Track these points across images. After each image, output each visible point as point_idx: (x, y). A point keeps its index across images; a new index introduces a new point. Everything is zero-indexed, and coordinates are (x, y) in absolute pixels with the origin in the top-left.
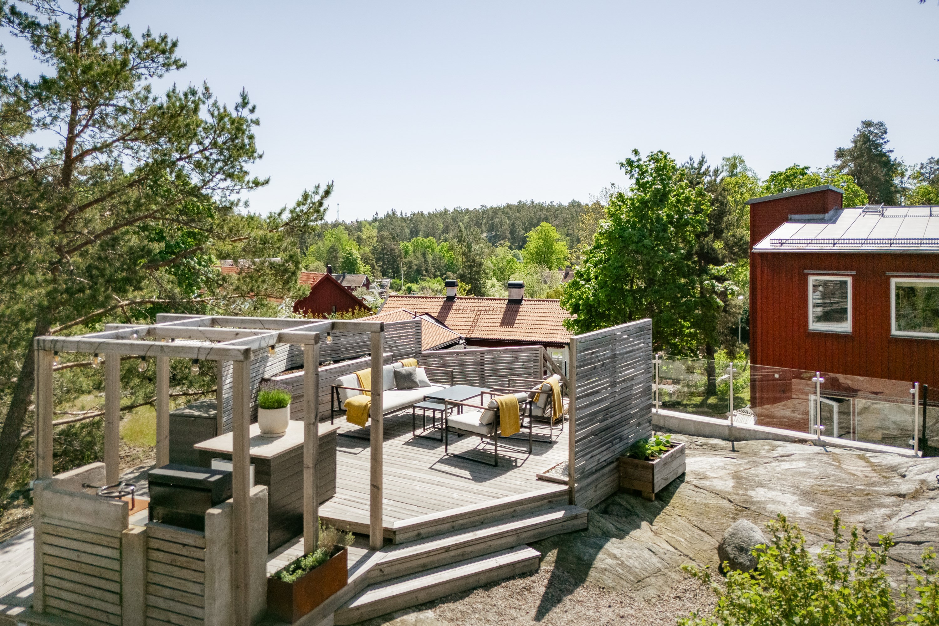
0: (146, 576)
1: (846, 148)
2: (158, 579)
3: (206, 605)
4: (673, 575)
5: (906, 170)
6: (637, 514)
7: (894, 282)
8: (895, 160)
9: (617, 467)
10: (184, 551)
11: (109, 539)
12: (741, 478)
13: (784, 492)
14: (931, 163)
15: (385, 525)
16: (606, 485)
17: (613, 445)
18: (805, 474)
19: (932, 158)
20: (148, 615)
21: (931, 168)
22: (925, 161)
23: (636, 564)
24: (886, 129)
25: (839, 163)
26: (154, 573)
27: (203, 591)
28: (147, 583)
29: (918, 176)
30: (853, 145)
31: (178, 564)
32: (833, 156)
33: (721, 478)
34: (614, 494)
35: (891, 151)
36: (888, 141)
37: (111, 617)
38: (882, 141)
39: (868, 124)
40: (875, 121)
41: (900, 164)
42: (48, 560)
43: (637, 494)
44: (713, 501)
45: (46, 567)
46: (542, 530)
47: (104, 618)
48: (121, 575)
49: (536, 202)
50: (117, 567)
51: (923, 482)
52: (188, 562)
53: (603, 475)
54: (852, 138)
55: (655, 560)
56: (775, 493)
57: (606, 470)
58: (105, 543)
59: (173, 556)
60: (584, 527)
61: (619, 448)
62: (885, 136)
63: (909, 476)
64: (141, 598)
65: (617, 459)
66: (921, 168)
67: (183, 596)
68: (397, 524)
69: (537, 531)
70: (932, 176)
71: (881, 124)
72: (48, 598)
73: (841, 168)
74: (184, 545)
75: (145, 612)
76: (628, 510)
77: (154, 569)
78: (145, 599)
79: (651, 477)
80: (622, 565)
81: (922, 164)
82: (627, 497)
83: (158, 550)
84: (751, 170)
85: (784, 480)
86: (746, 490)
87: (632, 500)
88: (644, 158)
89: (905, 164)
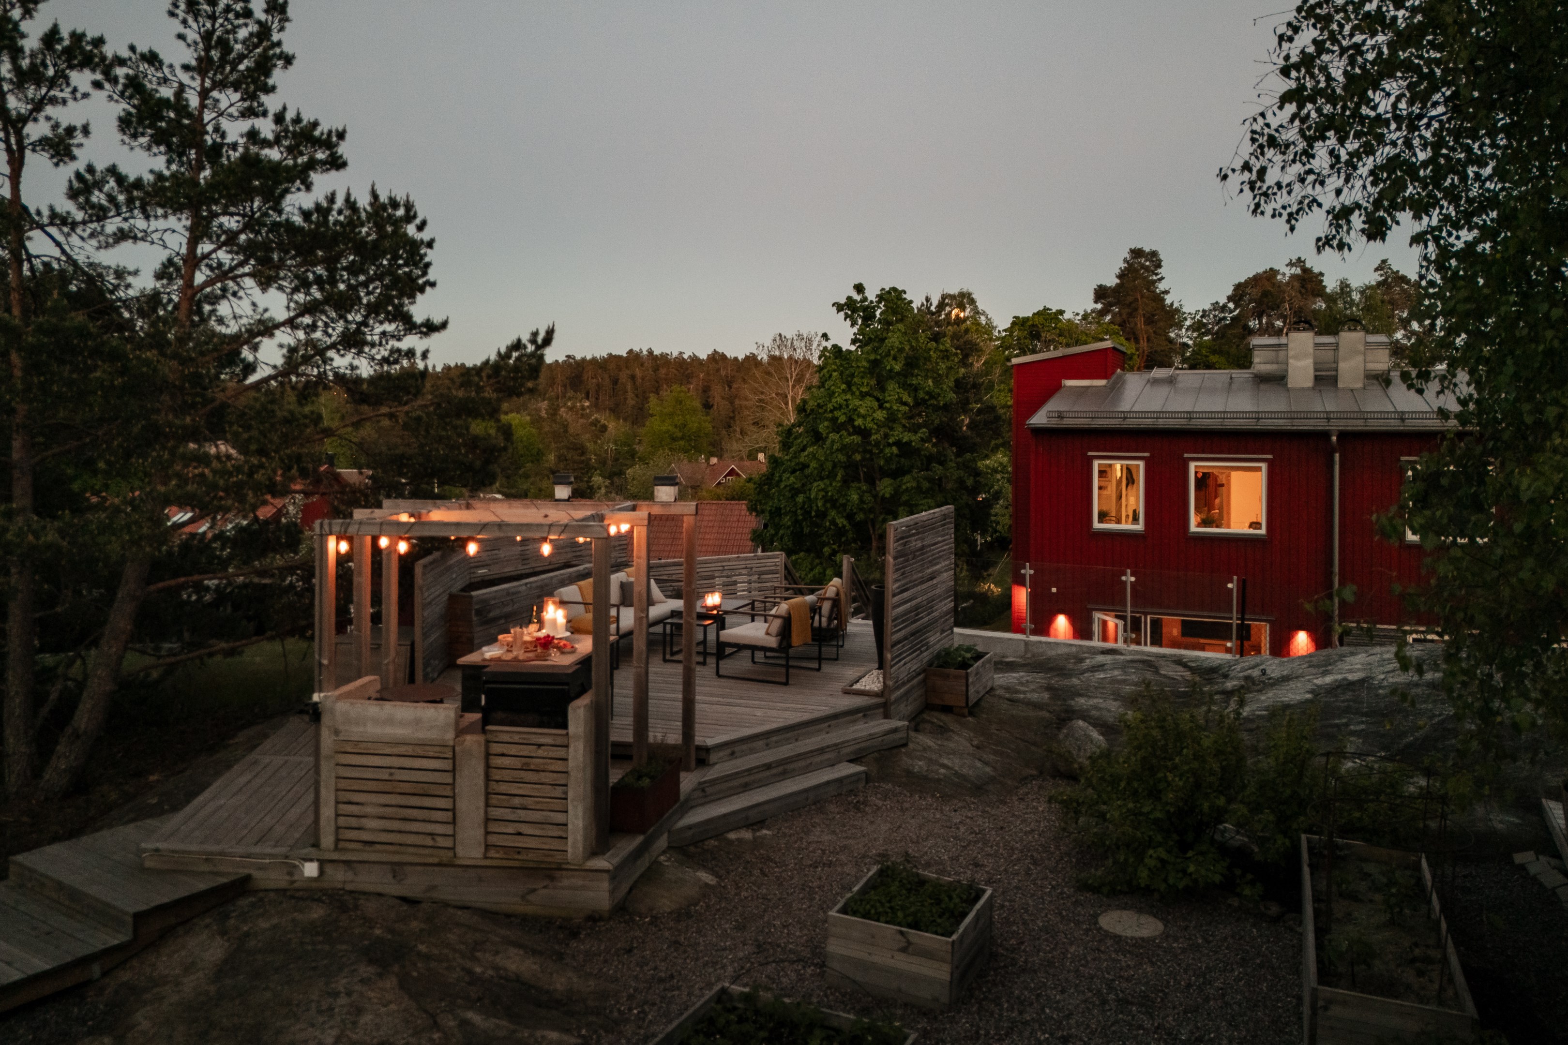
0: (487, 786)
1: (1109, 285)
2: (503, 788)
3: (570, 808)
4: (1009, 782)
5: (1185, 319)
6: (952, 731)
7: (1192, 466)
8: (1172, 304)
9: (924, 680)
10: (540, 752)
11: (438, 749)
12: (1057, 689)
13: (1105, 699)
14: (1215, 310)
15: (697, 743)
16: (915, 700)
17: (922, 652)
18: (1124, 682)
19: (1217, 303)
20: (490, 830)
21: (1215, 316)
22: (1207, 307)
23: (971, 773)
24: (1160, 261)
25: (1099, 306)
26: (497, 781)
27: (566, 793)
28: (487, 794)
29: (1198, 326)
30: (1118, 281)
31: (532, 767)
32: (1092, 296)
33: (1033, 691)
34: (921, 712)
35: (1167, 292)
36: (1162, 278)
37: (438, 839)
38: (1155, 278)
39: (1137, 253)
40: (1147, 249)
41: (1177, 311)
42: (343, 784)
43: (947, 709)
44: (1032, 713)
45: (340, 793)
46: (863, 745)
47: (429, 842)
48: (454, 789)
49: (657, 352)
50: (450, 781)
51: (1247, 678)
52: (545, 764)
53: (913, 687)
54: (1118, 271)
55: (988, 769)
56: (1096, 701)
57: (915, 681)
58: (431, 754)
59: (524, 760)
60: (904, 742)
61: (926, 656)
62: (1159, 271)
63: (1232, 674)
64: (482, 812)
65: (924, 671)
66: (1202, 317)
67: (538, 803)
68: (710, 742)
69: (857, 746)
70: (1216, 328)
71: (1154, 254)
72: (341, 831)
73: (1102, 313)
74: (540, 746)
75: (486, 827)
76: (941, 727)
77: (497, 778)
78: (486, 812)
79: (964, 688)
80: (956, 774)
81: (1204, 311)
82: (936, 714)
83: (503, 755)
84: (984, 313)
85: (1104, 688)
86: (1065, 700)
87: (943, 717)
88: (871, 295)
89: (1184, 310)
